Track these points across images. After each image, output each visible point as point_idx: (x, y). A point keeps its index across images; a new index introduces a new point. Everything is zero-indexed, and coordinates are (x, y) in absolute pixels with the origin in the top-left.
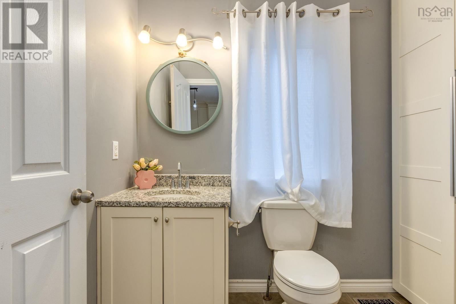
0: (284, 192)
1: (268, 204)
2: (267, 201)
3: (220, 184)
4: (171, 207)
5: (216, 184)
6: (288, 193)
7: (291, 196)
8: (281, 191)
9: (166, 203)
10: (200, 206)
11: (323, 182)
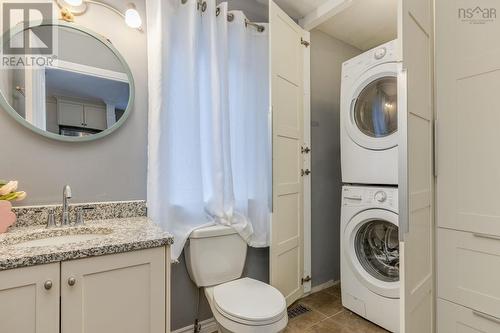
0: (214, 217)
1: (201, 233)
2: (197, 229)
3: (130, 214)
4: (79, 258)
5: (124, 214)
6: (218, 217)
7: (223, 221)
8: (210, 215)
9: (70, 253)
10: (130, 248)
11: (250, 201)
